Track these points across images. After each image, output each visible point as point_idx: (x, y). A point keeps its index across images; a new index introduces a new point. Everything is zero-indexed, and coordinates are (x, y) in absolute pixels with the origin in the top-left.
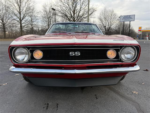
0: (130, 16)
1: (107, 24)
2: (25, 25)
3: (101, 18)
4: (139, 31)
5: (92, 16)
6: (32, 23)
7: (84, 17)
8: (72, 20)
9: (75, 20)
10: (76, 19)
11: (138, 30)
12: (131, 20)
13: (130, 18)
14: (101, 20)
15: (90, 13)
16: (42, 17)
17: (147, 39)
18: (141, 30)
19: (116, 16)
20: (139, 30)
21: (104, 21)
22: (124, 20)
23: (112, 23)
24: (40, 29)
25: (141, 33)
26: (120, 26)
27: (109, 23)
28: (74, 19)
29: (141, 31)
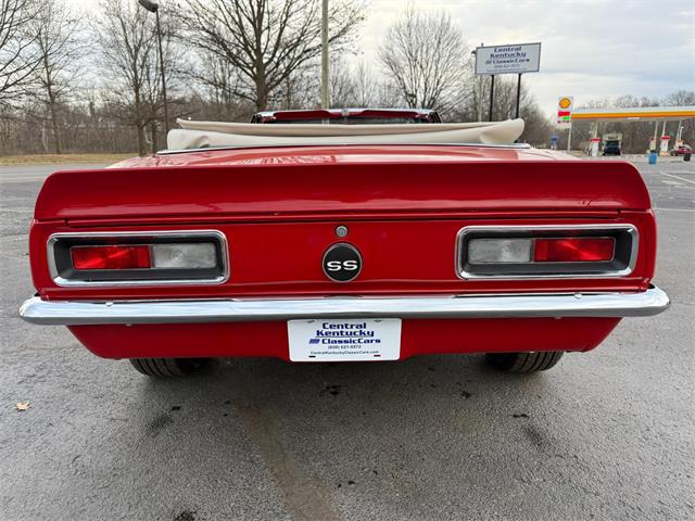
0: (519, 47)
1: (423, 85)
2: (7, 86)
3: (390, 53)
4: (562, 118)
5: (345, 46)
6: (49, 73)
7: (309, 50)
8: (248, 59)
9: (265, 61)
10: (271, 60)
11: (557, 113)
12: (523, 66)
13: (518, 56)
14: (392, 63)
15: (334, 27)
16: (101, 41)
17: (594, 154)
18: (567, 113)
19: (462, 47)
20: (561, 114)
21: (407, 70)
22: (491, 67)
23: (442, 80)
24: (99, 104)
25: (569, 126)
26: (478, 95)
27: (431, 79)
28: (260, 55)
29: (569, 118)
